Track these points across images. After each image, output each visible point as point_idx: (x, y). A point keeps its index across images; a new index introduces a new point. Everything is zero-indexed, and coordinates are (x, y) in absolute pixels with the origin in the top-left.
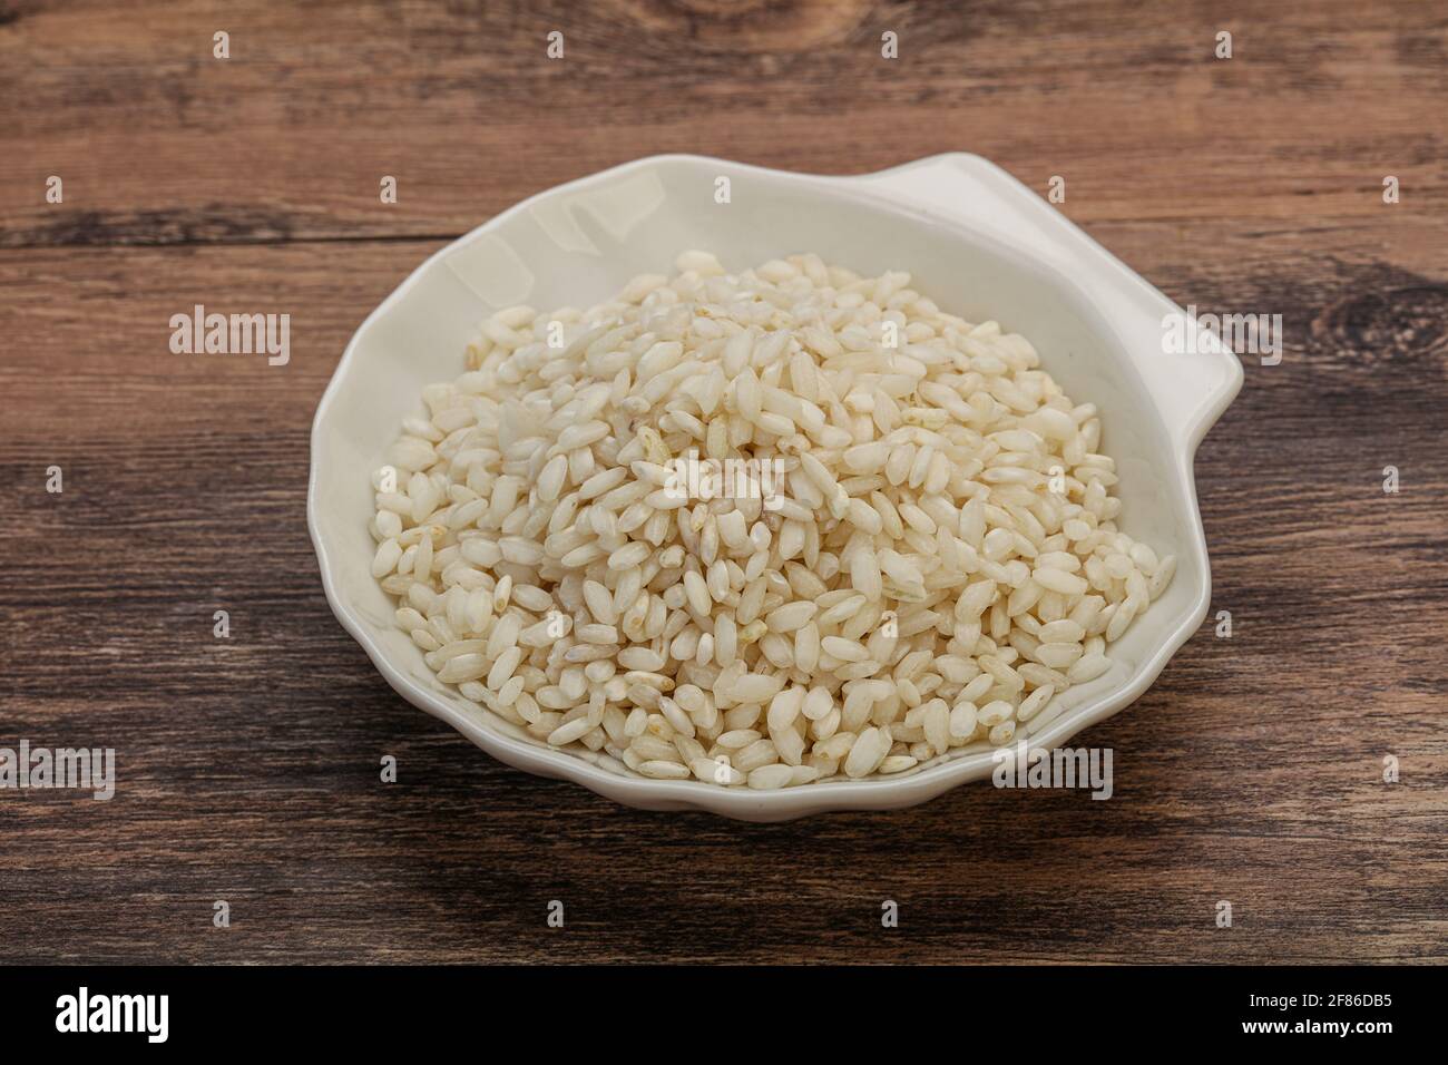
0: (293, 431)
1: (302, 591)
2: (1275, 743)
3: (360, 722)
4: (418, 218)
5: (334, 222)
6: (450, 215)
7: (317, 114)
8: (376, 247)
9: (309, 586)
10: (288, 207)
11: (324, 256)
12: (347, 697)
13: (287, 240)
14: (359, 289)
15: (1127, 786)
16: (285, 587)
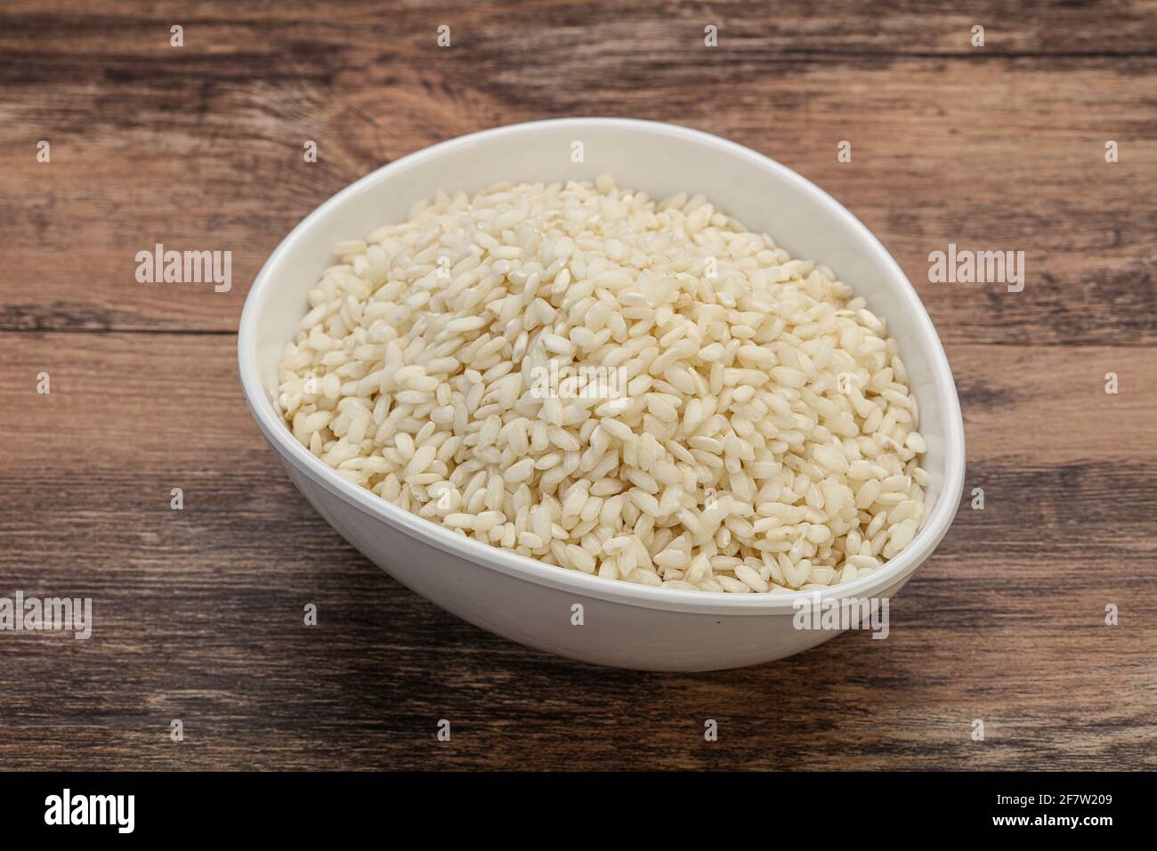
0: (102, 469)
1: (100, 584)
2: (756, 718)
3: (133, 679)
4: (199, 318)
5: (141, 319)
6: (222, 316)
7: (135, 239)
8: (168, 338)
9: (105, 581)
10: (110, 306)
11: (132, 343)
12: (126, 661)
13: (108, 330)
14: (154, 367)
15: (652, 745)
16: (89, 581)
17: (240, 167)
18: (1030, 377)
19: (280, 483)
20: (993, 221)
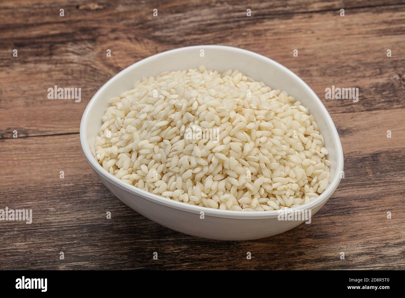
17: (67, 74)
18: (356, 123)
19: (96, 186)
20: (336, 69)
